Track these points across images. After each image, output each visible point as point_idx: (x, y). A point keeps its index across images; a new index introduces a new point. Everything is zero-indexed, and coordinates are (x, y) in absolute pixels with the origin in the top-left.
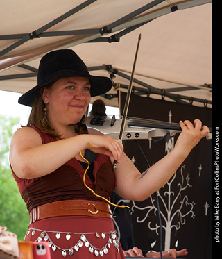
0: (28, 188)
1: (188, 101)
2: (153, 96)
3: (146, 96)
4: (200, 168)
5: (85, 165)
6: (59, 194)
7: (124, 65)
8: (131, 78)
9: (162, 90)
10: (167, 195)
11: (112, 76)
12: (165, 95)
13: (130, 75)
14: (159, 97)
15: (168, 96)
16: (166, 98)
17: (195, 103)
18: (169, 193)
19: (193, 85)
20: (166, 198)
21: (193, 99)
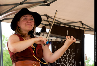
0: (13, 55)
1: (74, 27)
2: (61, 25)
3: (59, 25)
4: (78, 50)
5: (33, 49)
6: (23, 58)
7: (51, 15)
8: (53, 19)
9: (64, 23)
10: (67, 59)
11: (47, 18)
12: (66, 25)
13: (53, 18)
14: (64, 26)
15: (67, 25)
16: (66, 26)
17: (76, 28)
18: (68, 58)
19: (75, 21)
20: (67, 60)
21: (75, 26)
